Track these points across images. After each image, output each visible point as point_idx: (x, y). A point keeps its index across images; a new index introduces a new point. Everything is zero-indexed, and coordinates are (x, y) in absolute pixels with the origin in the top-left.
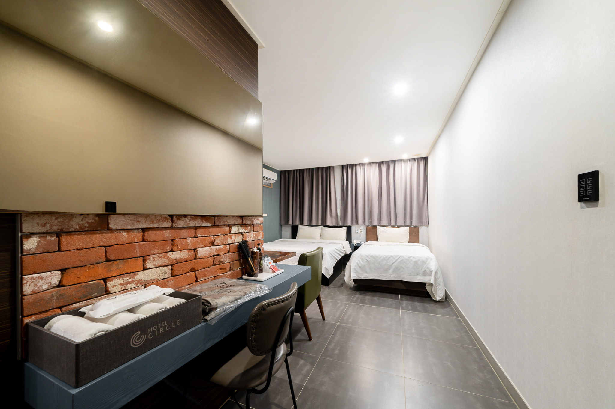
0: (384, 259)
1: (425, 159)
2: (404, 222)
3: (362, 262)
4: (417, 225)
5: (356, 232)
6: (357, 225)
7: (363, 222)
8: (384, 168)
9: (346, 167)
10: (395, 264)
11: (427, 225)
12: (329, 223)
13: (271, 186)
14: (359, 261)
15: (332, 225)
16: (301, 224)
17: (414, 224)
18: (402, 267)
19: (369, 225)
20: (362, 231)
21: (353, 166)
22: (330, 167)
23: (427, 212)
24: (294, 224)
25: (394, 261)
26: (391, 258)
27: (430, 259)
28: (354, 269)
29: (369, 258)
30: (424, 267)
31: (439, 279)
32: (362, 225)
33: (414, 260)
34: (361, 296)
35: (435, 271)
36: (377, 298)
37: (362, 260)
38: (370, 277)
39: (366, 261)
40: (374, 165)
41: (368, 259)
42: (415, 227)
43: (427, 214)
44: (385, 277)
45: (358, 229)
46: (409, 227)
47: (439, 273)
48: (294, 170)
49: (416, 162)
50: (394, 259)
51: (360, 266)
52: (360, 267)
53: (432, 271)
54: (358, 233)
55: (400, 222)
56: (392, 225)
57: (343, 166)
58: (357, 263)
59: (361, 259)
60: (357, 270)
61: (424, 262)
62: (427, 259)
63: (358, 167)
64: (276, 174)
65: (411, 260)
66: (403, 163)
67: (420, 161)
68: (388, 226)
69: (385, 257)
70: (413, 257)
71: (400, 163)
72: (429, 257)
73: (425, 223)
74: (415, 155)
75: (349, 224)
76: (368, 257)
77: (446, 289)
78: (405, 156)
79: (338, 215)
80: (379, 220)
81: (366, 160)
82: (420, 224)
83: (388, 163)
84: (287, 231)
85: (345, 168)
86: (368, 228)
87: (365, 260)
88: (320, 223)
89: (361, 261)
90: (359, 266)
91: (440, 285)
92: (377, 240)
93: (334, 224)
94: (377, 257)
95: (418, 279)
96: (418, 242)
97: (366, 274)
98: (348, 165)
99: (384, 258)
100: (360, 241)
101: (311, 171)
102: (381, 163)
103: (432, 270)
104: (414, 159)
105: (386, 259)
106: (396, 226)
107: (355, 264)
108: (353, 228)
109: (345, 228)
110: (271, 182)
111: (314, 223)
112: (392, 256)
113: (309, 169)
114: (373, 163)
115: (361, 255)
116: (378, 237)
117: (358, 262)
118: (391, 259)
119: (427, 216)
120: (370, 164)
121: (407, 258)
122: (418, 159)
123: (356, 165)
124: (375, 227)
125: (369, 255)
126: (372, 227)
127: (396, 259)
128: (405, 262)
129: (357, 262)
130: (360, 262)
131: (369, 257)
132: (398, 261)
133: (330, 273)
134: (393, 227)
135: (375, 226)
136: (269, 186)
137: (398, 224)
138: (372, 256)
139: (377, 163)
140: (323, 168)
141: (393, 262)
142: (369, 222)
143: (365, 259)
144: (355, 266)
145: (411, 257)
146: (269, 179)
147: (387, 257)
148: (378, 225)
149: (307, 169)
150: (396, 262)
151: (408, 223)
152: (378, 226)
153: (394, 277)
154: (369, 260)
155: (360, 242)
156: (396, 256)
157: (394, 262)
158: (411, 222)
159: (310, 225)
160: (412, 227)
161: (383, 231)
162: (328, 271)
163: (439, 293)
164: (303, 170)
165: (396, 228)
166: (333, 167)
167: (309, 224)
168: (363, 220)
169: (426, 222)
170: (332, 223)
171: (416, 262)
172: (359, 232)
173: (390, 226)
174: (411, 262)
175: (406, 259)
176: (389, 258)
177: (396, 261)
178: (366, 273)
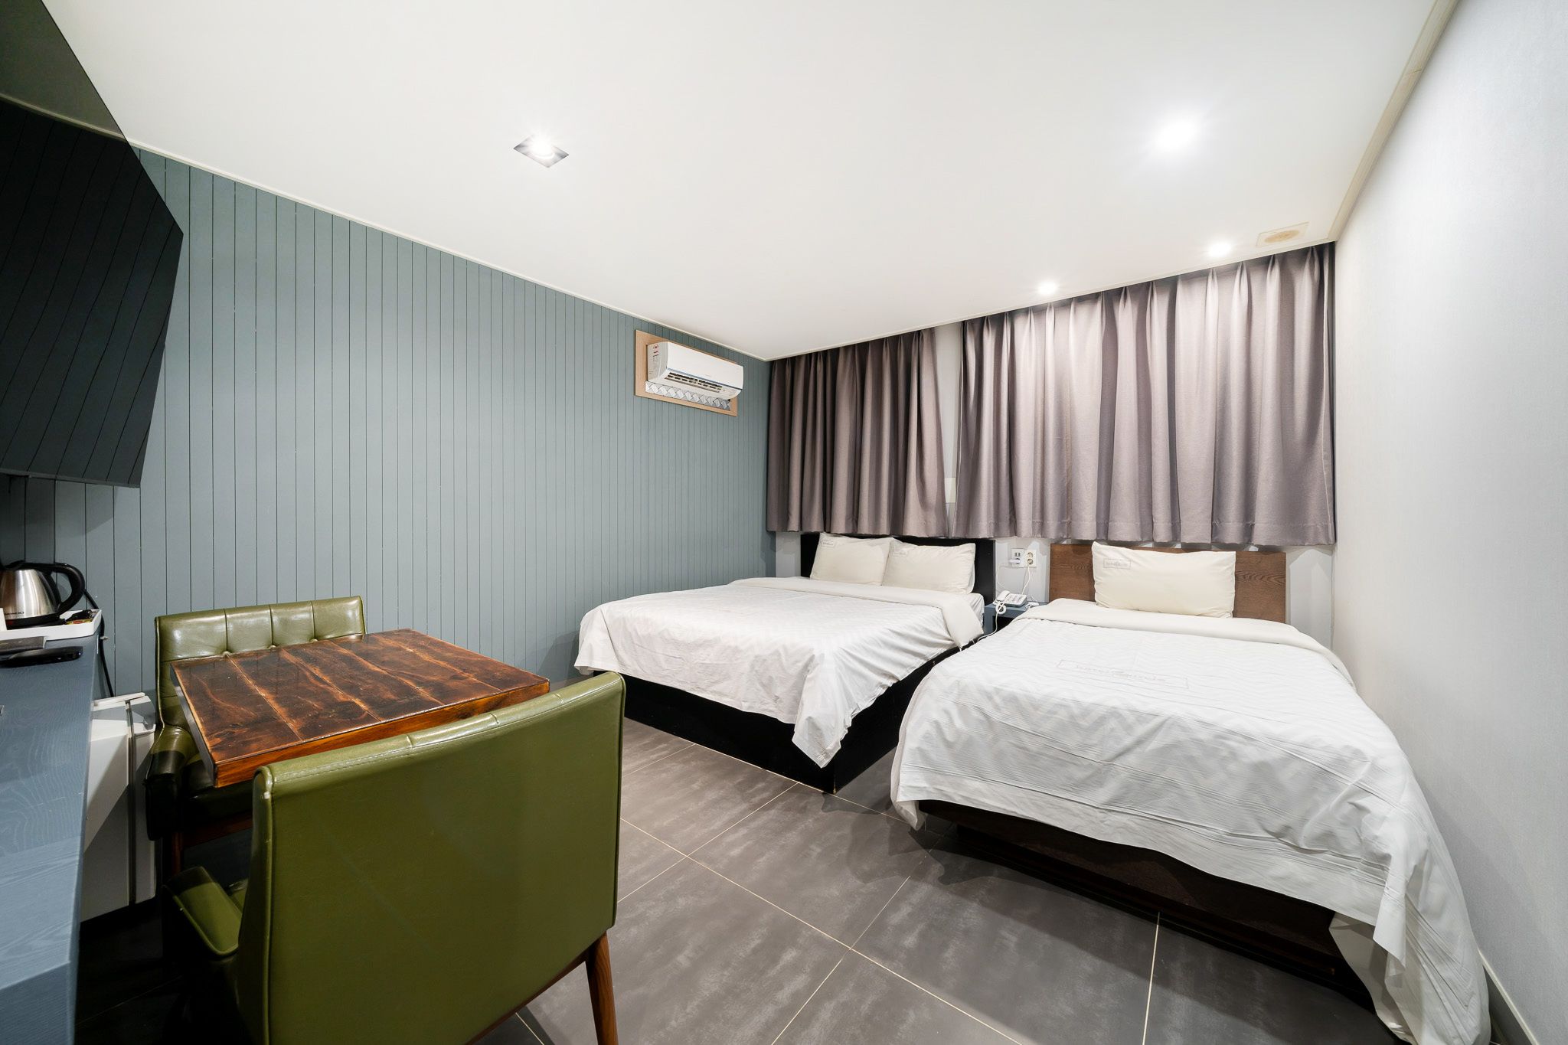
0: (1073, 722)
1: (1323, 255)
2: (1215, 530)
3: (958, 723)
4: (1274, 542)
5: (1011, 564)
6: (1015, 538)
7: (1037, 526)
8: (1126, 314)
9: (977, 326)
10: (1131, 759)
11: (1330, 542)
12: (913, 528)
13: (728, 409)
14: (946, 712)
15: (924, 535)
16: (827, 530)
17: (1263, 534)
18: (1171, 783)
19: (1063, 539)
20: (1034, 559)
21: (999, 321)
22: (919, 332)
23: (1328, 485)
24: (806, 530)
25: (1128, 741)
26: (1112, 723)
27: (1366, 767)
28: (920, 750)
29: (997, 708)
30: (1323, 809)
31: (1438, 915)
32: (1033, 536)
33: (1252, 754)
34: (944, 898)
35: (1413, 863)
36: (1024, 928)
37: (963, 710)
38: (1004, 807)
39: (982, 718)
40: (1084, 310)
41: (988, 708)
42: (1265, 550)
43: (1328, 495)
44: (1075, 815)
45: (1018, 551)
46: (1235, 552)
47: (1437, 871)
48: (809, 356)
49: (1274, 277)
50: (1129, 728)
51: (950, 738)
52: (949, 745)
53: (1386, 858)
54: (1020, 566)
55: (1196, 527)
56: (1158, 540)
57: (964, 323)
58: (937, 724)
59: (956, 703)
60: (934, 756)
61: (1322, 777)
62: (1341, 762)
63: (1021, 324)
64: (742, 367)
65: (1234, 755)
66: (1213, 287)
67: (1293, 270)
68: (1141, 542)
69: (1076, 711)
70: (1249, 739)
71: (1197, 288)
72: (1357, 753)
73: (1316, 534)
74: (1270, 240)
75: (984, 533)
76: (990, 698)
77: (1495, 968)
78: (1220, 251)
79: (948, 500)
80: (1102, 521)
81: (1048, 291)
82: (1289, 541)
83: (1142, 292)
84: (789, 551)
85: (972, 328)
86: (1057, 549)
87: (976, 714)
88: (884, 528)
89: (954, 712)
90: (945, 741)
91: (1445, 957)
92: (1090, 596)
93: (933, 533)
94: (1036, 708)
95: (1279, 871)
96: (1282, 618)
97: (977, 784)
98: (983, 319)
99: (1072, 717)
100: (1024, 597)
101: (860, 350)
102: (1110, 298)
103: (1385, 851)
104: (1266, 262)
105: (1084, 723)
106: (1179, 546)
107: (926, 727)
108: (1003, 549)
109: (971, 547)
110: (725, 394)
111: (865, 527)
112: (1115, 713)
113: (854, 345)
114: (1080, 300)
115: (958, 683)
116: (1096, 586)
117: (943, 720)
118: (1112, 730)
119: (1329, 505)
120: (1065, 305)
121: (1204, 735)
122: (1285, 262)
123: (1012, 315)
124: (1085, 546)
125: (997, 691)
126: (1073, 545)
127: (1141, 730)
128: (1191, 759)
129: (935, 716)
130: (951, 720)
131: (997, 699)
132: (1154, 744)
133: (829, 748)
134: (1162, 547)
135: (1087, 544)
136: (721, 407)
137: (1187, 538)
138: (1012, 700)
139: (1094, 297)
140: (896, 339)
141: (1119, 747)
142: (1061, 527)
143: (979, 709)
144: (927, 737)
145: (1234, 733)
146: (715, 386)
147: (1086, 712)
148: (1096, 540)
149: (846, 348)
150: (1138, 750)
151: (1232, 532)
152: (1095, 544)
153: (1126, 827)
154: (996, 716)
155: (1020, 603)
156: (1141, 717)
157: (1127, 751)
158: (1248, 530)
159: (855, 534)
160: (1253, 549)
161: (1117, 564)
162: (821, 734)
163: (1440, 1009)
164: (836, 351)
165: (1178, 551)
166: (931, 331)
167: (850, 532)
168: (1038, 520)
169: (1320, 530)
170: (926, 528)
171: (1263, 772)
172: (1023, 562)
173: (1150, 545)
174: (1232, 767)
175: (1198, 742)
176: (1102, 720)
177: (1139, 742)
178: (981, 776)
